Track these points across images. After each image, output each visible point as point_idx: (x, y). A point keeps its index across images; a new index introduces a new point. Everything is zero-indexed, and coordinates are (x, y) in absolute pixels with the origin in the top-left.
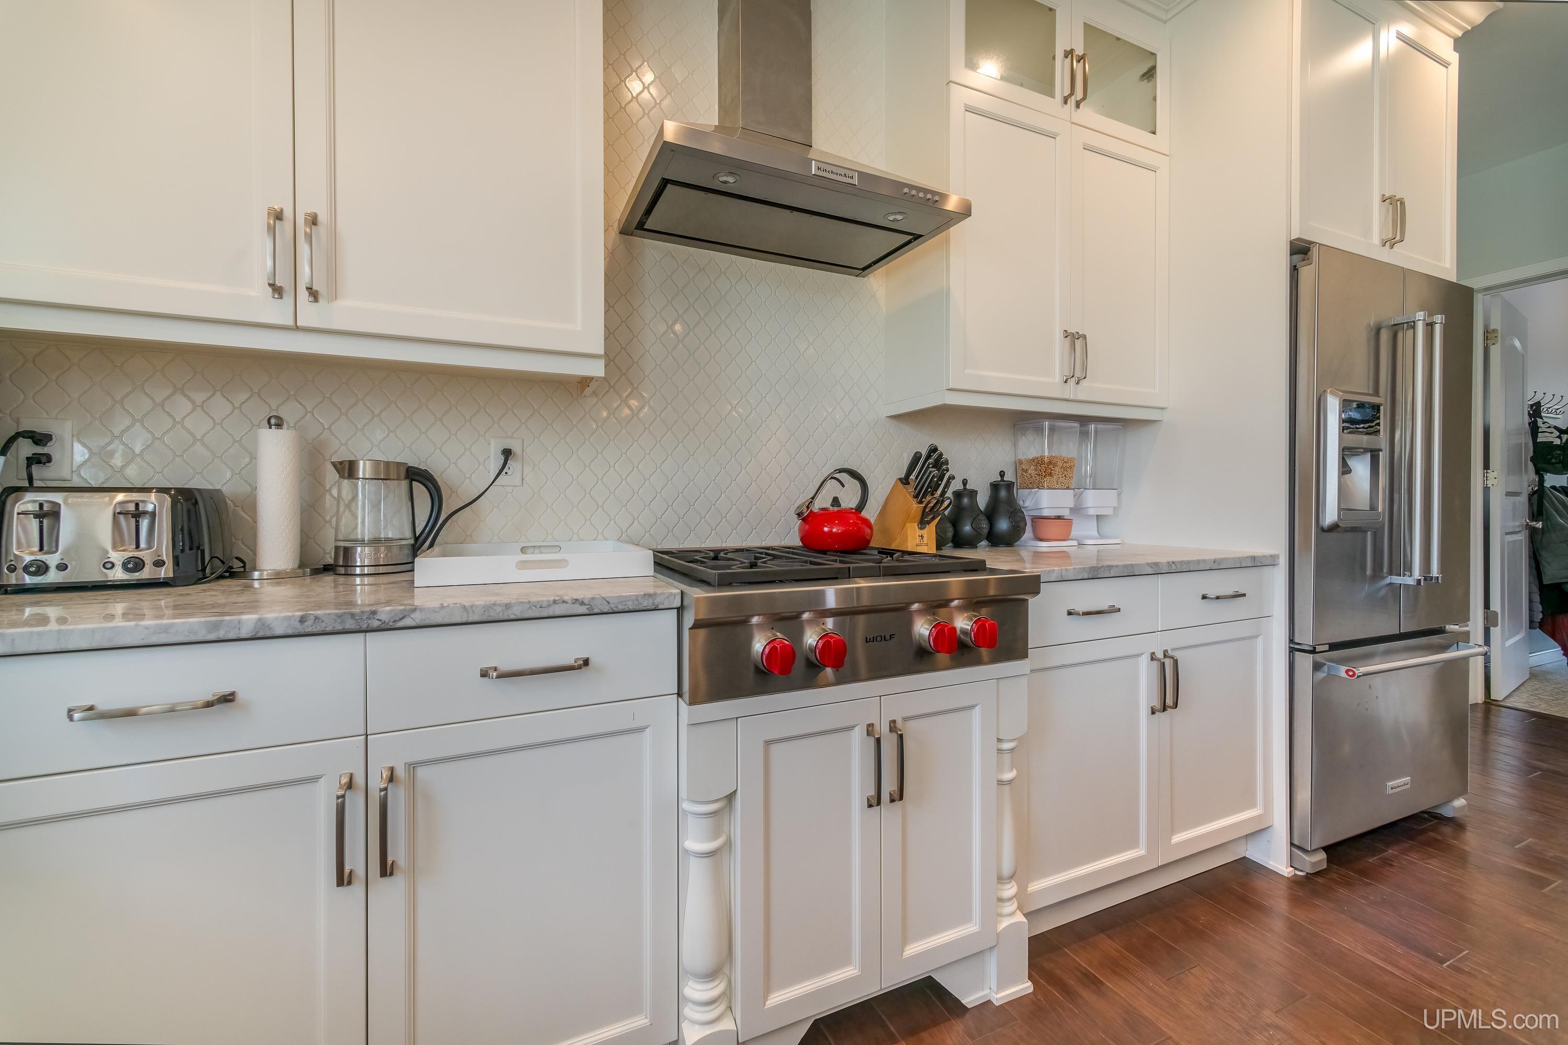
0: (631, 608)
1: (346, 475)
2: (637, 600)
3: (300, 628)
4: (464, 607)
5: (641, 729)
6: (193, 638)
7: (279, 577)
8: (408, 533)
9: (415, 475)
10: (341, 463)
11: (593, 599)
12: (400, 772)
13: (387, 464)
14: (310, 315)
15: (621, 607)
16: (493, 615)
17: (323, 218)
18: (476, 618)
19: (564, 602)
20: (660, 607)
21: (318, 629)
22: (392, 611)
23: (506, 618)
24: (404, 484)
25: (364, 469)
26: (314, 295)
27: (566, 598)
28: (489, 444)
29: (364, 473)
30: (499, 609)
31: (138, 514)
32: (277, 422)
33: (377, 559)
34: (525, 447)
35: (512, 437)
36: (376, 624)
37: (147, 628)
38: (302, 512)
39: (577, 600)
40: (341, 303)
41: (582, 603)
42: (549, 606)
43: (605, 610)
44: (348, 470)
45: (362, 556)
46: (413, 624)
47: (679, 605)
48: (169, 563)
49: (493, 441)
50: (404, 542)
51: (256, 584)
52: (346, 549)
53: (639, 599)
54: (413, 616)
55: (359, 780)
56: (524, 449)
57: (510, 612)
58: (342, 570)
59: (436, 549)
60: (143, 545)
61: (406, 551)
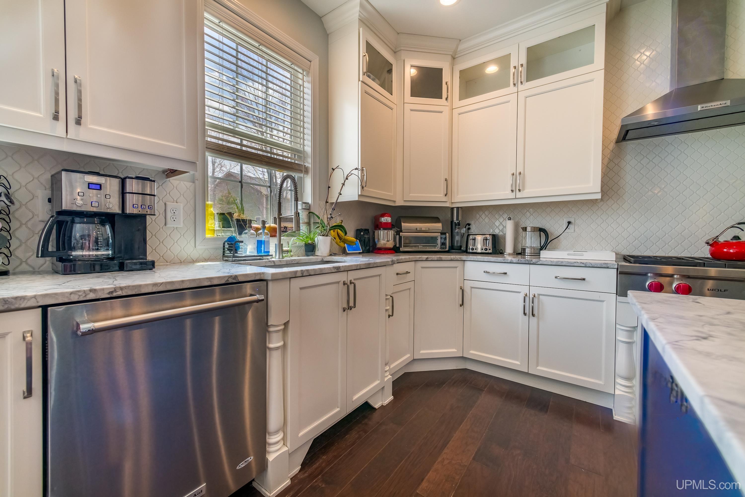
0: (599, 266)
1: (524, 231)
2: (601, 264)
3: (518, 262)
4: (551, 261)
5: (603, 301)
6: (501, 261)
7: (509, 254)
8: (539, 246)
9: (541, 230)
10: (523, 227)
11: (586, 263)
12: (536, 295)
13: (534, 227)
14: (519, 195)
15: (595, 266)
16: (558, 264)
17: (522, 173)
18: (554, 264)
19: (578, 263)
20: (609, 267)
21: (521, 262)
22: (535, 260)
23: (561, 265)
24: (538, 232)
25: (529, 229)
26: (519, 190)
27: (578, 262)
28: (564, 220)
29: (529, 230)
30: (560, 263)
31: (486, 239)
32: (510, 219)
33: (531, 251)
34: (576, 220)
35: (571, 218)
36: (532, 263)
37: (494, 259)
38: (514, 239)
39: (581, 262)
40: (526, 191)
41: (583, 264)
42: (573, 263)
43: (590, 266)
44: (525, 229)
45: (528, 251)
46: (540, 263)
47: (617, 267)
48: (491, 249)
49: (565, 219)
50: (538, 248)
51: (505, 256)
52: (524, 249)
53: (602, 265)
54: (540, 262)
55: (528, 295)
56: (575, 221)
57: (563, 263)
58: (523, 254)
59: (546, 250)
60: (487, 246)
61: (538, 250)
